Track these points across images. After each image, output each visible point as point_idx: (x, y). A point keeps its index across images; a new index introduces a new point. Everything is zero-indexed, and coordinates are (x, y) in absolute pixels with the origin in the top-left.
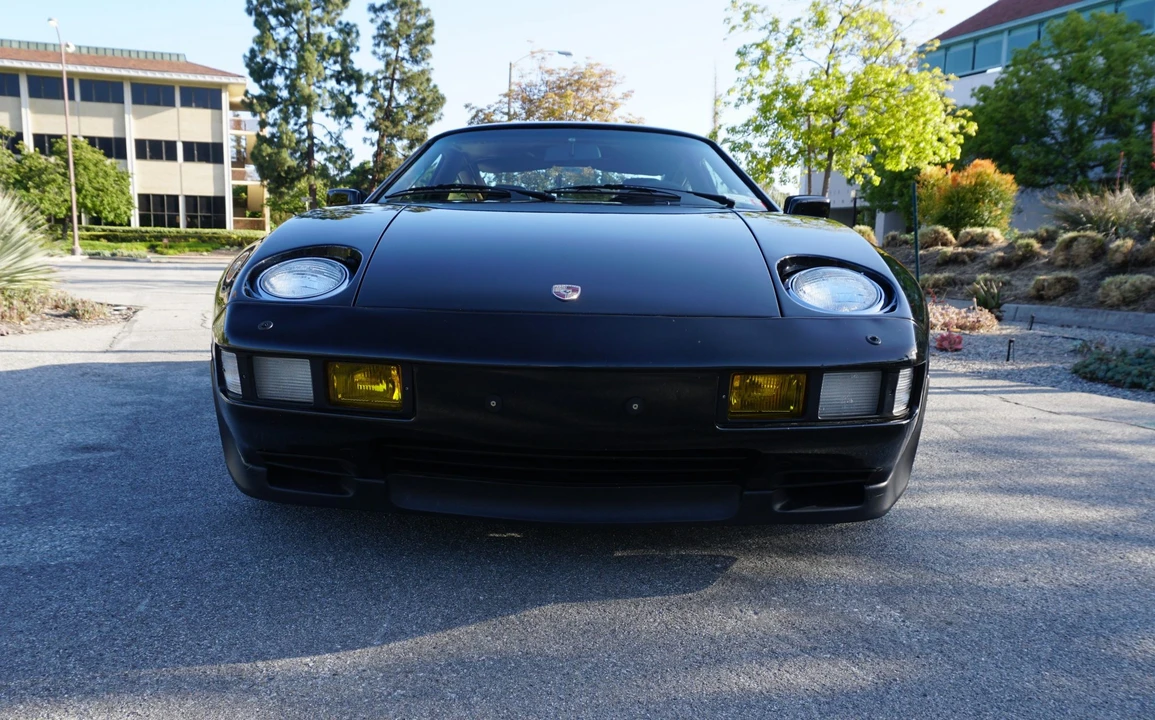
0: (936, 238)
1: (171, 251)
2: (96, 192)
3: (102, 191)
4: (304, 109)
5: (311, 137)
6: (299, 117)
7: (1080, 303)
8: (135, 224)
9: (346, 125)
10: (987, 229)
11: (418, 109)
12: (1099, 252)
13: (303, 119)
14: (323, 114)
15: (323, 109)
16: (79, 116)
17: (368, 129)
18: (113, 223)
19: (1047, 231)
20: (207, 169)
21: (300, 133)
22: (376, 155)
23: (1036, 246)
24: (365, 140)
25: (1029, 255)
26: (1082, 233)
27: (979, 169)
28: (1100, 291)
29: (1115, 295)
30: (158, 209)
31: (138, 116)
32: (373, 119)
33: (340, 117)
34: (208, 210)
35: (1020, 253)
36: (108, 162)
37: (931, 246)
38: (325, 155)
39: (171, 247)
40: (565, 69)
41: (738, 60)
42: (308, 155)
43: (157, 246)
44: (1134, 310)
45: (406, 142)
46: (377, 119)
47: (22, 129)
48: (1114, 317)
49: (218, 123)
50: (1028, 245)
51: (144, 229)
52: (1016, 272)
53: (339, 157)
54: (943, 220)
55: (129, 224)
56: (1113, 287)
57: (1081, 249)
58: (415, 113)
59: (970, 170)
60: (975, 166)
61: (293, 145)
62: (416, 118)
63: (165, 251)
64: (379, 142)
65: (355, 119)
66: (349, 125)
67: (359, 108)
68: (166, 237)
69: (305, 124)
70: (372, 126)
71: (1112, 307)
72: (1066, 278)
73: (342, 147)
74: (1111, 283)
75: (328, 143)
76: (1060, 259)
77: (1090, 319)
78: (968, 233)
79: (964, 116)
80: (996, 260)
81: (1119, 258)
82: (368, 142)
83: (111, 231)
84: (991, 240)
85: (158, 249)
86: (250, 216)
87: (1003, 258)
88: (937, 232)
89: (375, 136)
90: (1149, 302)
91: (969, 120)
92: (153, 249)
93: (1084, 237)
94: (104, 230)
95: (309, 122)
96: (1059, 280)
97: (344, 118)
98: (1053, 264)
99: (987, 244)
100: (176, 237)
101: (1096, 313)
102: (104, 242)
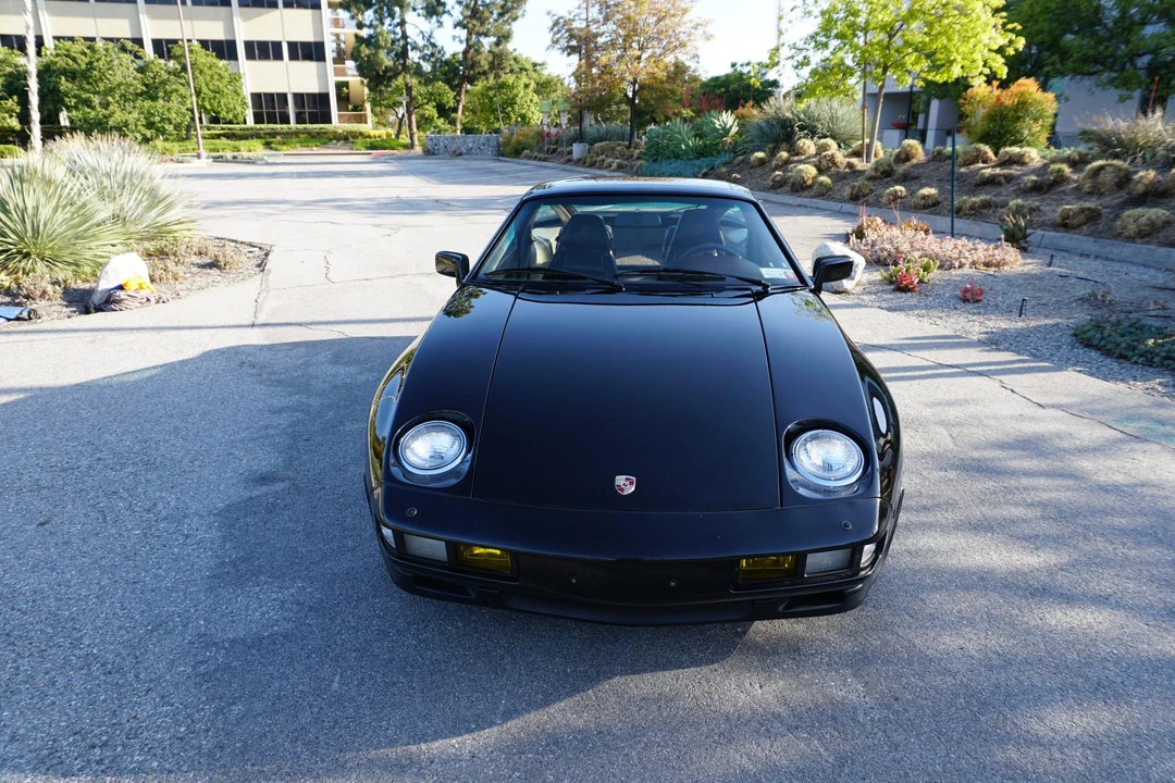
0: (978, 156)
1: (284, 147)
2: (213, 95)
3: (218, 93)
4: (397, 9)
5: (405, 36)
6: (393, 18)
7: (1100, 233)
8: (250, 122)
9: (437, 24)
10: (1026, 149)
11: (503, 7)
12: (1124, 180)
13: (397, 20)
14: (415, 14)
15: (414, 10)
16: (192, 20)
17: (455, 27)
18: (231, 122)
19: (1080, 154)
20: (311, 66)
21: (395, 33)
22: (465, 53)
23: (1067, 170)
24: (454, 38)
25: (1060, 179)
26: (1110, 162)
27: (1022, 89)
28: (1119, 223)
29: (1132, 228)
30: (269, 106)
31: (246, 18)
32: (461, 18)
33: (431, 16)
34: (314, 107)
35: (1052, 178)
36: (222, 63)
37: (973, 163)
38: (418, 54)
39: (284, 144)
42: (403, 54)
43: (271, 143)
44: (1147, 243)
45: (493, 39)
46: (465, 17)
47: (141, 34)
48: (1128, 249)
49: (318, 23)
50: (1059, 170)
51: (258, 126)
52: (1046, 196)
53: (432, 55)
54: (985, 138)
55: (245, 122)
56: (1131, 220)
57: (1107, 178)
58: (500, 11)
59: (1014, 88)
60: (1019, 85)
61: (389, 45)
62: (501, 15)
63: (279, 147)
64: (467, 40)
65: (445, 18)
66: (440, 24)
67: (448, 8)
68: (279, 134)
69: (398, 24)
70: (458, 24)
71: (1131, 239)
72: (1089, 209)
73: (434, 45)
74: (1129, 216)
75: (421, 43)
76: (1087, 186)
77: (1107, 250)
78: (1007, 153)
79: (1012, 31)
80: (1029, 184)
81: (1140, 188)
82: (457, 40)
83: (229, 129)
84: (1027, 160)
85: (273, 145)
86: (352, 110)
87: (1036, 181)
88: (978, 150)
89: (463, 33)
90: (1162, 235)
91: (1018, 34)
92: (268, 145)
93: (1111, 165)
94: (223, 129)
95: (402, 23)
96: (1082, 210)
97: (435, 17)
98: (1080, 190)
99: (1024, 164)
100: (287, 133)
101: (1113, 245)
102: (224, 140)
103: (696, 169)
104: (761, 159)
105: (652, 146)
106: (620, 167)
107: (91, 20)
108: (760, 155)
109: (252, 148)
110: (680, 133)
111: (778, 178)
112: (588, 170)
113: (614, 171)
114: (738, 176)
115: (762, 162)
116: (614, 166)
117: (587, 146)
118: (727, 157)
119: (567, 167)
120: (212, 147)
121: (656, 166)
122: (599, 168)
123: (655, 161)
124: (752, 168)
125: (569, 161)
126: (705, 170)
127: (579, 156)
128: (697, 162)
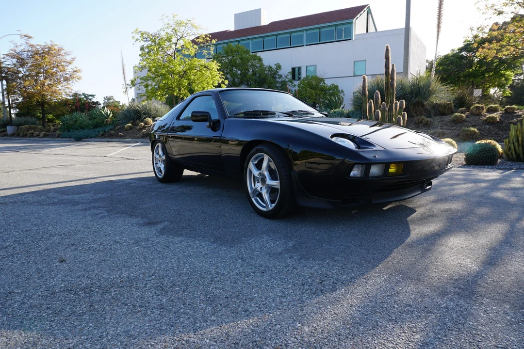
40: (41, 45)
41: (140, 53)
79: (223, 78)
103: (96, 133)
104: (130, 126)
105: (64, 125)
106: (45, 136)
108: (130, 124)
110: (82, 117)
111: (145, 133)
112: (22, 138)
113: (42, 137)
114: (122, 134)
115: (131, 128)
116: (42, 135)
117: (16, 128)
118: (111, 127)
119: (5, 138)
121: (71, 133)
122: (30, 137)
123: (69, 131)
124: (126, 130)
125: (6, 135)
126: (102, 133)
127: (12, 132)
128: (95, 129)
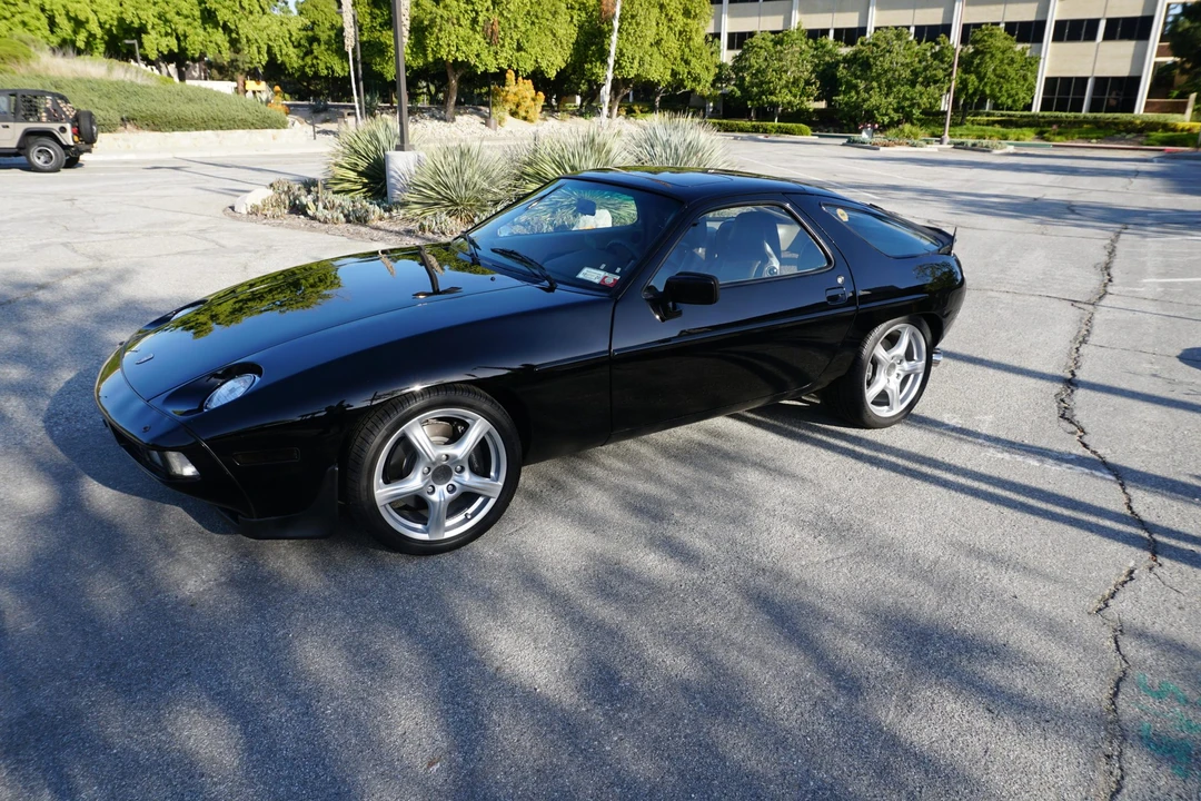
1: (1058, 138)
2: (996, 80)
3: (1004, 78)
8: (1036, 108)
16: (1006, 4)
18: (1009, 109)
30: (1063, 91)
34: (1120, 91)
36: (1019, 47)
39: (1059, 134)
43: (1045, 132)
47: (952, 19)
51: (1046, 114)
55: (1028, 107)
63: (1052, 137)
68: (1062, 123)
83: (1009, 116)
85: (1046, 135)
86: (1177, 97)
92: (1041, 135)
94: (1002, 116)
100: (1075, 122)
102: (997, 127)
107: (912, 11)
109: (1022, 136)
120: (980, 133)
